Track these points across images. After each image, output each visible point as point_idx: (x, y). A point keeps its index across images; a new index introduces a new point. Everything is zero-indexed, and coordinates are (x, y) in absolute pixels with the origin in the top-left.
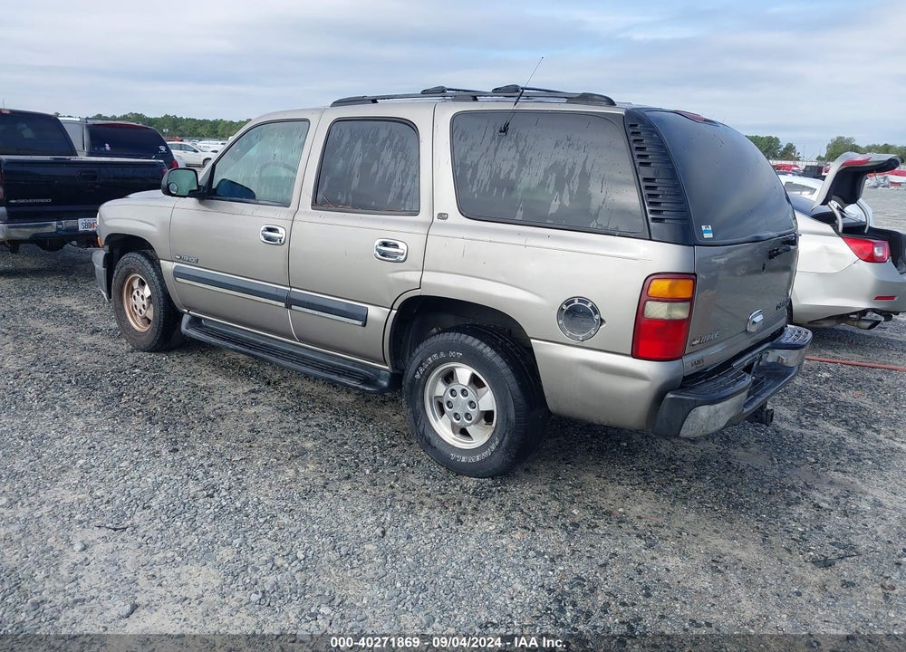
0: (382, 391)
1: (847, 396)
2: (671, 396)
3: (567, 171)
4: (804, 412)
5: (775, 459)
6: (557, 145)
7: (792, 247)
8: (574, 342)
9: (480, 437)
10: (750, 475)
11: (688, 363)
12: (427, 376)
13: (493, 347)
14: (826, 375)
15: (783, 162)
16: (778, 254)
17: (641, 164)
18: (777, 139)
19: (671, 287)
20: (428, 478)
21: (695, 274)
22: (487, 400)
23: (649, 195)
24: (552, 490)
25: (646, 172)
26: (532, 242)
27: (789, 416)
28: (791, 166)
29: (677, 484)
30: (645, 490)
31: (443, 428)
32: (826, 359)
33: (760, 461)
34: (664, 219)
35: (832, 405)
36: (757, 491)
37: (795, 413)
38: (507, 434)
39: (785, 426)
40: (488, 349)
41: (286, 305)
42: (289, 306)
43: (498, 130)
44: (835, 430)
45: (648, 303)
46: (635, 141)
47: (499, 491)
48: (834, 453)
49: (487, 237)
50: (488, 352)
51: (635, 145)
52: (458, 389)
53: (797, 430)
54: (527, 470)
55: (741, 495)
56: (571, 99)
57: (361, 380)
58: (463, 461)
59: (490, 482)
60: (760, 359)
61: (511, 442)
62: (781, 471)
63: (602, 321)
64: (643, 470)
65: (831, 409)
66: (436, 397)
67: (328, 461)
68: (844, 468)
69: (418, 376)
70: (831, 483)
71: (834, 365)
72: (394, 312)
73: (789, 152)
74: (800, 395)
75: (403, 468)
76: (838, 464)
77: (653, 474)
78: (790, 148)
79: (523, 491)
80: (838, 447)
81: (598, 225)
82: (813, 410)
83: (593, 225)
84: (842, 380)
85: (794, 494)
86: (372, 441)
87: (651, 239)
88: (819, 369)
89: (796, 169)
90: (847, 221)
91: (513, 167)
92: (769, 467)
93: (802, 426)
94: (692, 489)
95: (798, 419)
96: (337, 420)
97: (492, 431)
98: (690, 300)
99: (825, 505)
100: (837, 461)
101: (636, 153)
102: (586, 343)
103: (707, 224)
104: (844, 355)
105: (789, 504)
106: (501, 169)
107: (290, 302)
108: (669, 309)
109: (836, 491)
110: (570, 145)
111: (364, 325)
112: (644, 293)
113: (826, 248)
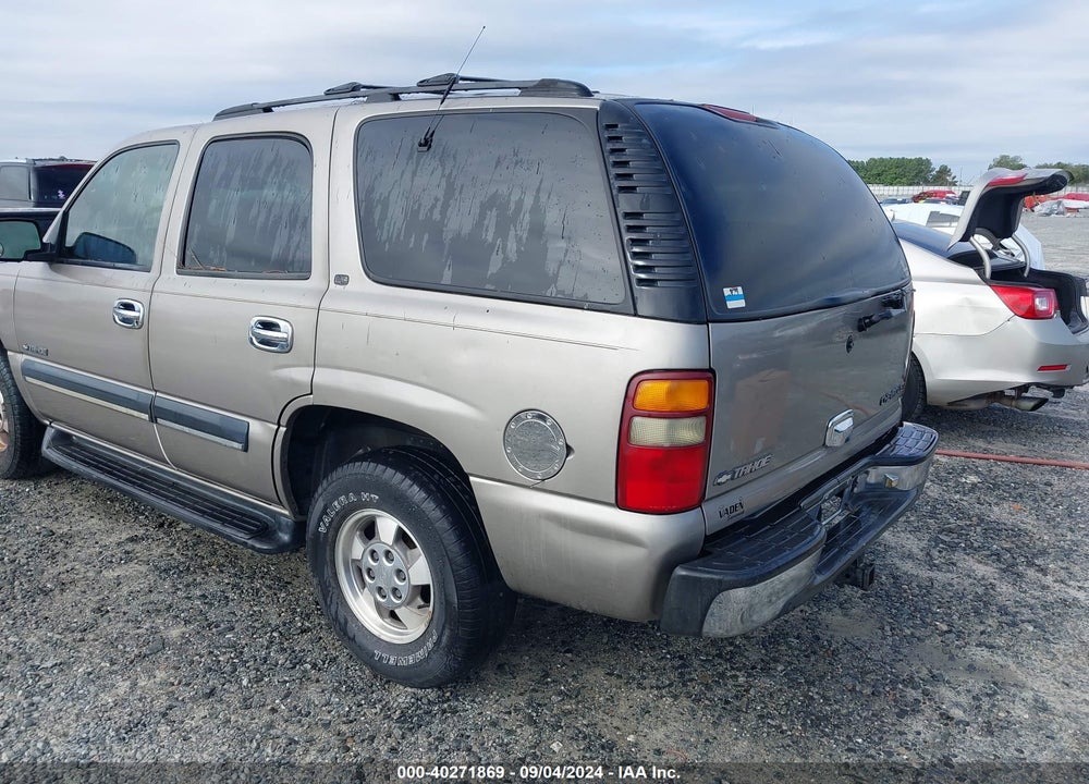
0: (281, 548)
1: (1001, 513)
2: (684, 573)
3: (512, 206)
4: (937, 541)
5: (887, 628)
6: (498, 163)
7: (895, 312)
8: (530, 481)
9: (414, 625)
10: (845, 658)
11: (711, 515)
12: (336, 527)
13: (422, 486)
14: (973, 479)
15: (936, 188)
16: (872, 323)
17: (622, 189)
18: (928, 161)
19: (671, 393)
20: (336, 690)
21: (711, 371)
22: (420, 571)
23: (633, 240)
24: (529, 705)
25: (626, 203)
26: (462, 320)
27: (915, 550)
28: (944, 193)
29: (731, 682)
30: (675, 697)
31: (363, 608)
32: (975, 455)
33: (864, 631)
34: (657, 280)
35: (979, 529)
36: (853, 690)
37: (923, 544)
38: (447, 626)
39: (908, 567)
40: (416, 488)
41: (151, 418)
42: (153, 419)
43: (417, 145)
44: (982, 570)
45: (637, 420)
46: (613, 151)
47: (444, 712)
48: (977, 613)
49: (399, 313)
50: (416, 493)
51: (612, 159)
52: (380, 551)
53: (924, 573)
54: (500, 667)
55: (826, 699)
56: (527, 89)
57: (250, 531)
58: (391, 662)
59: (432, 694)
60: (855, 483)
61: (453, 640)
62: (896, 649)
63: (569, 450)
64: (681, 658)
65: (976, 537)
66: (354, 561)
67: (192, 662)
68: (991, 641)
69: (322, 529)
70: (971, 668)
71: (984, 462)
72: (283, 429)
73: (943, 176)
74: (933, 514)
75: (305, 671)
76: (982, 633)
77: (696, 663)
78: (944, 171)
79: (484, 709)
80: (984, 601)
81: (558, 292)
82: (951, 538)
83: (551, 292)
84: (996, 486)
85: (912, 694)
86: (274, 623)
87: (636, 315)
88: (964, 470)
89: (950, 195)
90: (996, 262)
91: (437, 200)
92: (877, 641)
93: (932, 566)
94: (752, 692)
95: (928, 554)
96: (235, 586)
97: (428, 619)
98: (707, 414)
99: (957, 713)
100: (982, 628)
101: (614, 171)
102: (549, 484)
103: (733, 285)
104: (999, 446)
105: (902, 714)
106: (420, 205)
107: (156, 413)
108: (670, 428)
109: (977, 684)
110: (516, 163)
111: (246, 449)
112: (629, 404)
113: (970, 302)
